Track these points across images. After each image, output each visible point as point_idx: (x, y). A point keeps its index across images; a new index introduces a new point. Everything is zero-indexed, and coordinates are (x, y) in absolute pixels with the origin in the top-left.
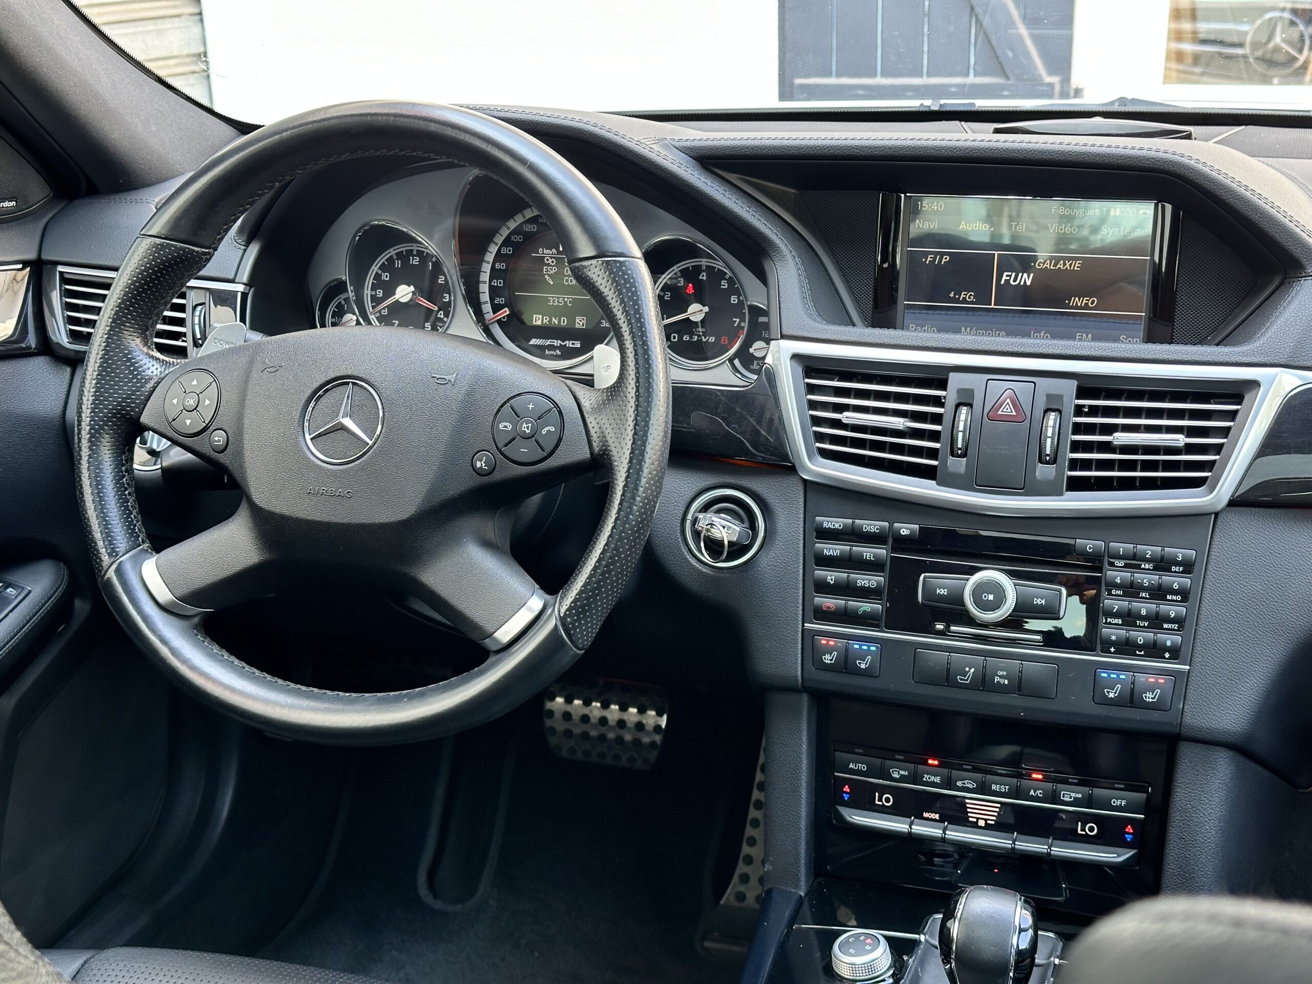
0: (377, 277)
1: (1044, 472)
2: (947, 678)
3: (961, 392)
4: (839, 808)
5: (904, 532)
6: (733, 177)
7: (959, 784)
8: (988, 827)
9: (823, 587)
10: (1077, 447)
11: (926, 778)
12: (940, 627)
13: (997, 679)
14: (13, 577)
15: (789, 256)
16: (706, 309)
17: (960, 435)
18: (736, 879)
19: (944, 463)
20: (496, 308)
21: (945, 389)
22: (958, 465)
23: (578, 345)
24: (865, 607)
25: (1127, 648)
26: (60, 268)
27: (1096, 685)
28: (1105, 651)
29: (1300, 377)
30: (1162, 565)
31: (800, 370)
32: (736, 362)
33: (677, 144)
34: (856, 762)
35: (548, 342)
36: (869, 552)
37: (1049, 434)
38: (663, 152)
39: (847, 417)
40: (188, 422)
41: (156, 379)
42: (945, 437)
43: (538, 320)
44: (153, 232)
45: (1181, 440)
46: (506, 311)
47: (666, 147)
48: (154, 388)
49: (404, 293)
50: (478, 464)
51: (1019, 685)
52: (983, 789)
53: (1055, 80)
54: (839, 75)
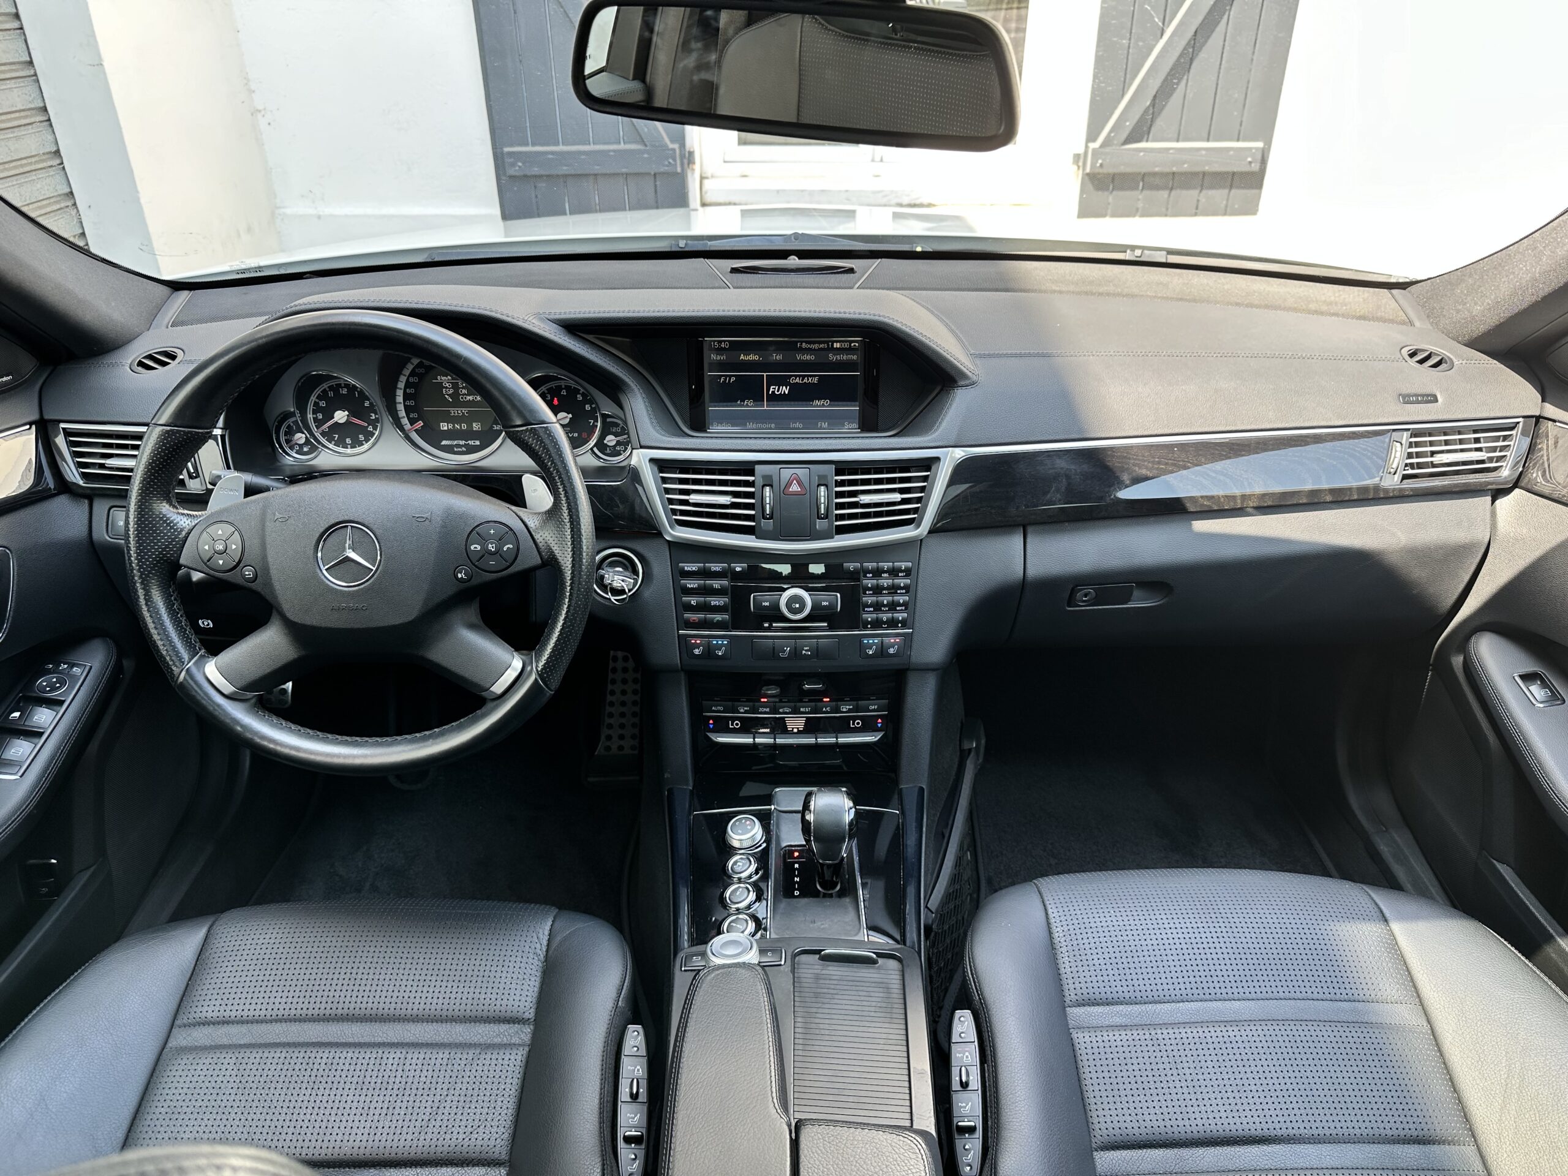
0: (316, 404)
1: (820, 525)
2: (773, 654)
3: (765, 477)
4: (708, 734)
5: (738, 569)
6: (590, 337)
7: (781, 710)
8: (799, 732)
9: (689, 608)
10: (840, 506)
11: (761, 710)
12: (766, 625)
13: (804, 652)
14: (72, 658)
15: (636, 390)
16: (570, 416)
17: (768, 506)
18: (603, 738)
19: (759, 523)
20: (412, 422)
21: (753, 475)
22: (767, 525)
23: (478, 443)
24: (718, 617)
25: (877, 624)
26: (63, 425)
27: (862, 648)
28: (865, 628)
29: (963, 451)
30: (894, 572)
31: (656, 469)
32: (595, 449)
33: (549, 317)
34: (716, 706)
35: (455, 442)
36: (716, 584)
37: (822, 501)
38: (542, 326)
39: (694, 498)
40: (221, 562)
41: (186, 530)
42: (758, 506)
43: (444, 426)
44: (162, 422)
45: (897, 497)
46: (420, 424)
47: (541, 319)
48: (186, 538)
49: (340, 416)
50: (460, 576)
51: (817, 653)
52: (795, 711)
53: (676, 146)
54: (534, 144)
